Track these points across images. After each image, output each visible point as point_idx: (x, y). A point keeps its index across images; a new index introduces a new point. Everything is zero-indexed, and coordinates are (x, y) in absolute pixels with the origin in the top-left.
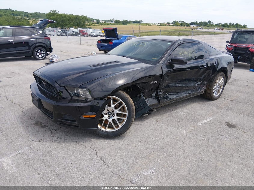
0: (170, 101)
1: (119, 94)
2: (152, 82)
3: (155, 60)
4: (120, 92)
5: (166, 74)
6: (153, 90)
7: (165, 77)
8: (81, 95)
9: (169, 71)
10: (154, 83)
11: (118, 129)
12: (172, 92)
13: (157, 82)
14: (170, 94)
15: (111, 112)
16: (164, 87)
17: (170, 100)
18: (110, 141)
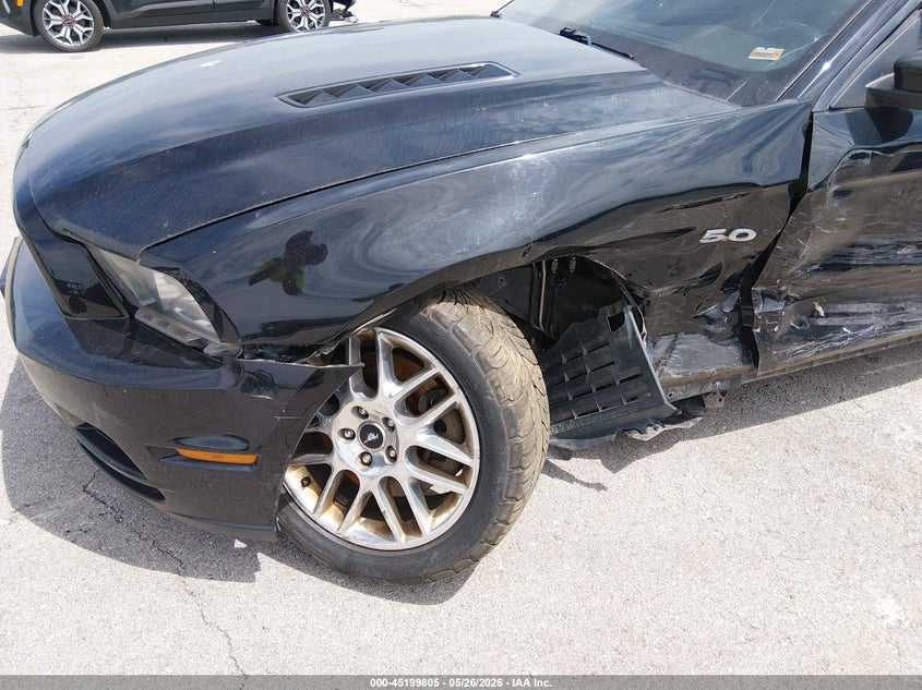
0: (836, 352)
1: (431, 324)
2: (713, 235)
3: (768, 68)
4: (436, 315)
5: (838, 181)
6: (718, 283)
7: (821, 200)
8: (178, 310)
9: (863, 156)
10: (733, 237)
11: (415, 541)
12: (861, 299)
13: (752, 235)
14: (841, 308)
15: (376, 431)
16: (803, 268)
17: (833, 348)
18: (362, 596)
